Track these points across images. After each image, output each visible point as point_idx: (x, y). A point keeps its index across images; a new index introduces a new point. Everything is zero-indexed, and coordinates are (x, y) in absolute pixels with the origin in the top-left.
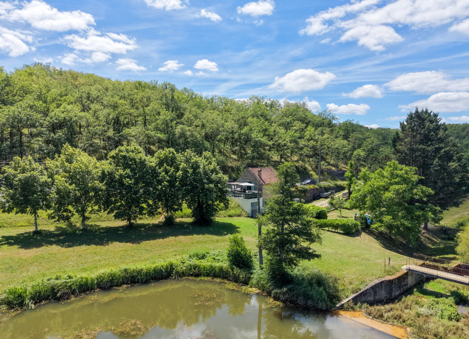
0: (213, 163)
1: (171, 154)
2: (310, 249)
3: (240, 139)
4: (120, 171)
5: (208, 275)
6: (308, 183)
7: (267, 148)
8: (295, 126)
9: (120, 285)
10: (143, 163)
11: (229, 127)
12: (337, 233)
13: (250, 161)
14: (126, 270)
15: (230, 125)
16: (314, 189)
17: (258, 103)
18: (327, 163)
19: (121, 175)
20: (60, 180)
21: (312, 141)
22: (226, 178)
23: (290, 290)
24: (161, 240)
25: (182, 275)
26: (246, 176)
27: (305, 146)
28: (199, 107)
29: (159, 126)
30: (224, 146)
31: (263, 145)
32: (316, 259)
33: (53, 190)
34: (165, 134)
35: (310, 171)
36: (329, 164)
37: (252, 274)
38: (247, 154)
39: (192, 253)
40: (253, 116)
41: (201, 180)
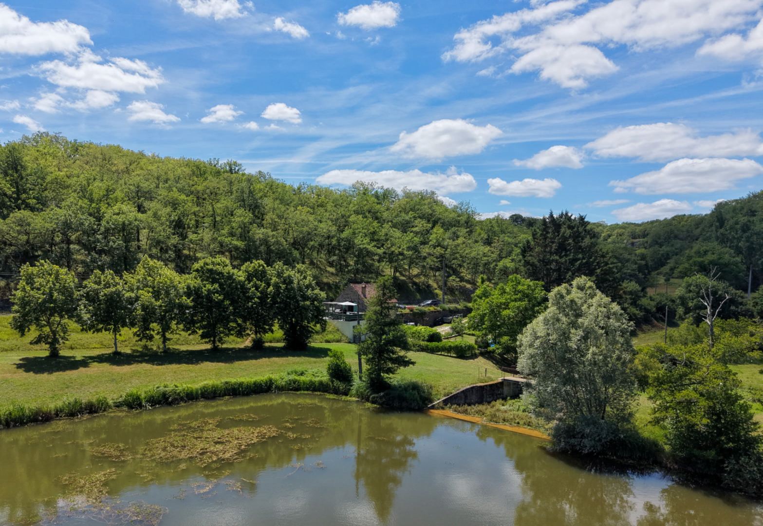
0: (308, 278)
1: (261, 267)
2: (406, 357)
3: (339, 245)
4: (207, 286)
5: (307, 389)
6: (428, 305)
7: (376, 258)
8: (416, 226)
9: (223, 396)
10: (230, 277)
11: (324, 231)
12: (450, 356)
13: (353, 275)
14: (227, 383)
15: (326, 227)
16: (435, 312)
17: (364, 194)
18: (459, 278)
19: (209, 290)
20: (146, 296)
21: (439, 248)
22: (323, 295)
23: (387, 394)
24: (254, 361)
25: (281, 389)
26: (347, 294)
27: (430, 254)
28: (282, 201)
29: (234, 230)
30: (318, 255)
31: (369, 254)
32: (411, 365)
33: (138, 305)
34: (243, 241)
35: (436, 289)
36: (462, 279)
37: (351, 386)
38: (348, 266)
39: (290, 370)
40: (357, 213)
41: (294, 297)
